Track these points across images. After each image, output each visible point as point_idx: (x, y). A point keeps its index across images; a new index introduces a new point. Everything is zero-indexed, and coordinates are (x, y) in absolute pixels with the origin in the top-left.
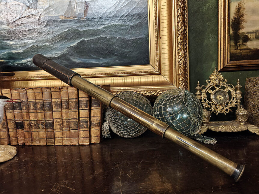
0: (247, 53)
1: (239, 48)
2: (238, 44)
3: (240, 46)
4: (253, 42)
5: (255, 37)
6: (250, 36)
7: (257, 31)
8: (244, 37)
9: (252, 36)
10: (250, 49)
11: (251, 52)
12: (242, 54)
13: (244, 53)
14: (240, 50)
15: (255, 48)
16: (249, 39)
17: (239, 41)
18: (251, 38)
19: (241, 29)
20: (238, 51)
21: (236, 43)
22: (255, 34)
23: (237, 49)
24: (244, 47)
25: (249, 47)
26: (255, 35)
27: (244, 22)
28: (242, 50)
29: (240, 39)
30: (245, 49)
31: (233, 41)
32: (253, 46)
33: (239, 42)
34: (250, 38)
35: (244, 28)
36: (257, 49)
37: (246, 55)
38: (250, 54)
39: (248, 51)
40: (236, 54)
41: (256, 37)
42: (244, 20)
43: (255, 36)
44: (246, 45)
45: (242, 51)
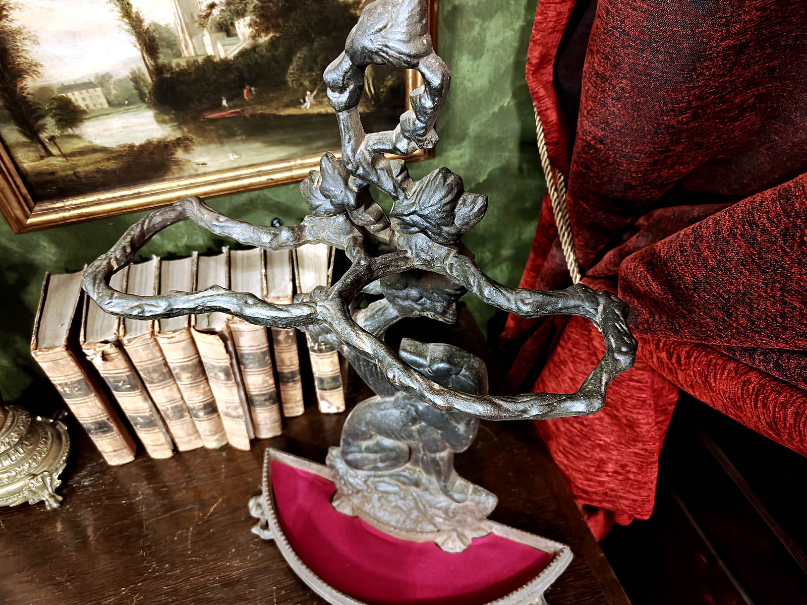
0: (99, 166)
1: (54, 151)
2: (44, 136)
3: (57, 141)
4: (108, 120)
5: (104, 102)
6: (84, 99)
7: (103, 77)
8: (58, 108)
9: (91, 97)
10: (103, 150)
11: (115, 158)
12: (80, 170)
13: (84, 165)
14: (64, 156)
15: (122, 142)
16: (84, 112)
17: (41, 122)
18: (92, 107)
19: (27, 73)
20: (56, 162)
21: (32, 132)
22: (99, 89)
23: (50, 154)
24: (76, 146)
25: (99, 142)
26: (101, 94)
27: (26, 42)
28: (73, 154)
29: (42, 116)
30: (82, 152)
31: (17, 127)
32: (111, 135)
33: (42, 128)
34: (87, 106)
35: (39, 69)
36: (132, 147)
37: (98, 171)
38: (111, 165)
39: (99, 156)
40: (53, 173)
41: (109, 103)
42: (19, 32)
43: (107, 99)
44: (78, 137)
45: (75, 161)
